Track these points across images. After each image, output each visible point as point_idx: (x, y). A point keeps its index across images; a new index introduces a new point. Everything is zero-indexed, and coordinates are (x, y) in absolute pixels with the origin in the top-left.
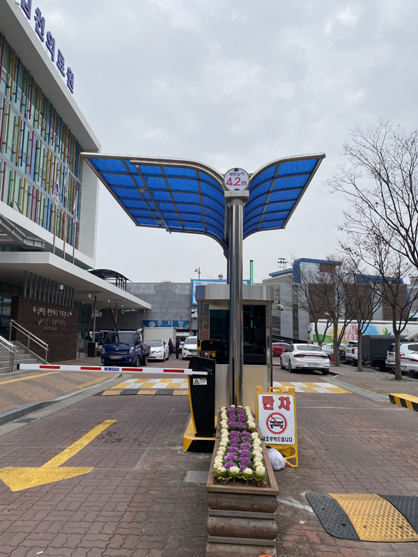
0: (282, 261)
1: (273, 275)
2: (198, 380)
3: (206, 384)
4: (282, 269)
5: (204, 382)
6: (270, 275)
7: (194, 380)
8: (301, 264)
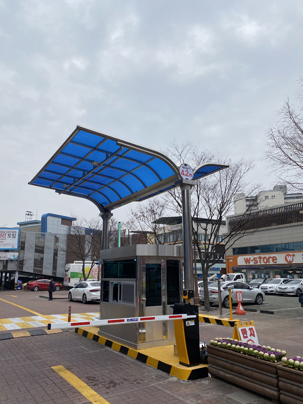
0: (29, 214)
1: (21, 224)
2: (189, 321)
3: (194, 324)
4: (29, 220)
5: (192, 323)
6: (18, 224)
7: (187, 322)
8: (49, 218)
